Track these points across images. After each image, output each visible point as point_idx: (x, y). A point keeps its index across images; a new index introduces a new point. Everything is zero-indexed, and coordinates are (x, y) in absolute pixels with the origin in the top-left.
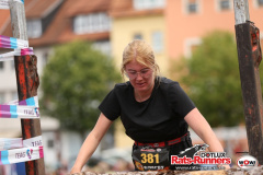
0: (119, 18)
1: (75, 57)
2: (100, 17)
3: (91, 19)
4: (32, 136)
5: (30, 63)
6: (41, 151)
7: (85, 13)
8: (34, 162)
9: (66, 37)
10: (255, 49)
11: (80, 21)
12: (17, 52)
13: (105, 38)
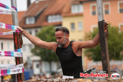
0: (65, 17)
1: (48, 32)
2: (58, 16)
3: (54, 17)
4: (20, 63)
5: (19, 35)
7: (52, 14)
8: (20, 74)
9: (45, 24)
10: (106, 31)
11: (50, 18)
12: (14, 31)
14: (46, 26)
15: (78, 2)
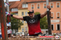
6: (11, 32)
12: (7, 14)
15: (26, 3)
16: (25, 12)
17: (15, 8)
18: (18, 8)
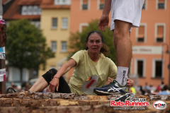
0: (45, 9)
13: (38, 19)
14: (18, 19)
16: (63, 18)
17: (33, 5)
18: (42, 6)
